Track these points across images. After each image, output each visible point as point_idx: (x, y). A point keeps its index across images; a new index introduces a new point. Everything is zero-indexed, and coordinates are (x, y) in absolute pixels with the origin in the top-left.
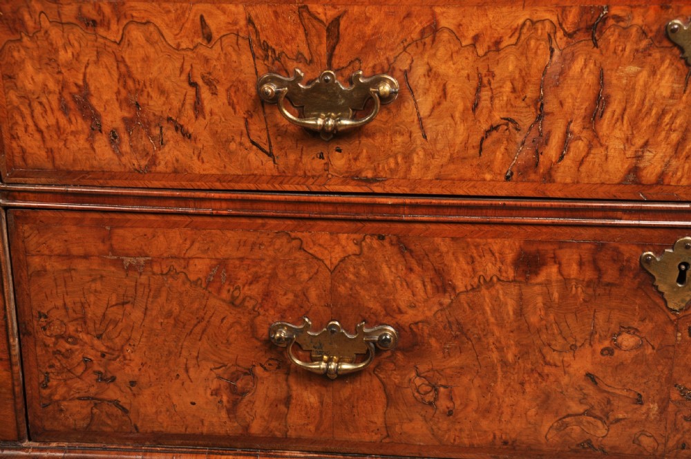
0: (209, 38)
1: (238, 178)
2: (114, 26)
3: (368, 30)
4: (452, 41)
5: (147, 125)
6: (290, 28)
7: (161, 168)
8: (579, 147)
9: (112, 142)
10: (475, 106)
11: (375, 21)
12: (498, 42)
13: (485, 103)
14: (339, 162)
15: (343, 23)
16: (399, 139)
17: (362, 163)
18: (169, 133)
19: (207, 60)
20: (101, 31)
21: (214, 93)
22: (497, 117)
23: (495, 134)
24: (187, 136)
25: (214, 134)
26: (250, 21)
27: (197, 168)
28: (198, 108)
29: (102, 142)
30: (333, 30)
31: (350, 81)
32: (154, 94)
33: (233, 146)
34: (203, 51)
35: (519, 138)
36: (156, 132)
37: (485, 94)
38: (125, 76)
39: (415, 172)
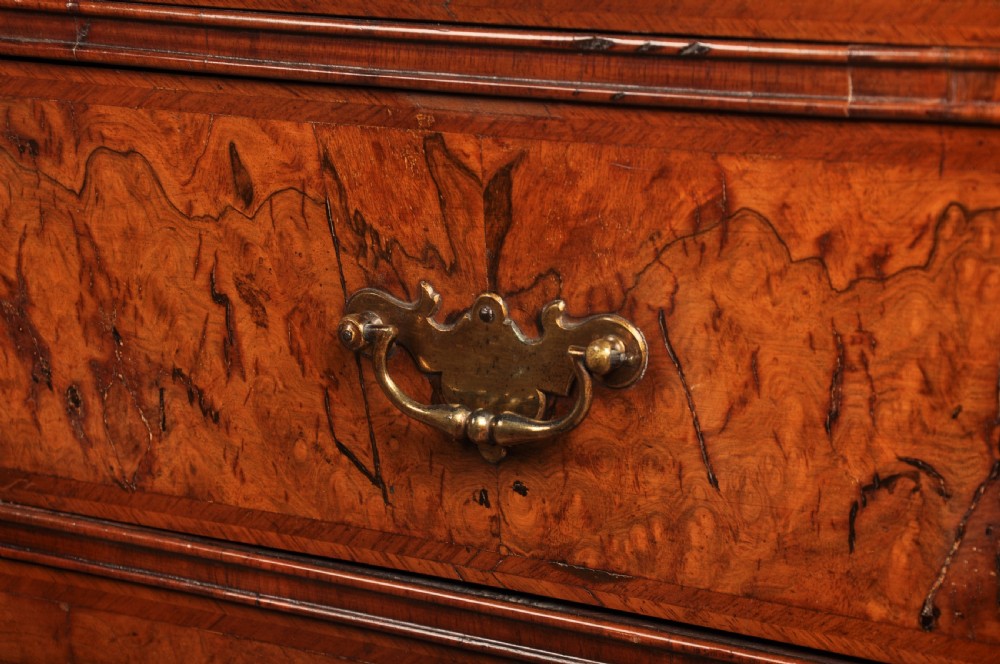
0: (247, 195)
1: (312, 528)
2: (69, 157)
3: (575, 203)
4: (766, 245)
5: (136, 382)
6: (407, 185)
7: (162, 483)
9: (71, 413)
10: (832, 419)
11: (587, 183)
12: (879, 259)
13: (855, 411)
14: (522, 517)
15: (518, 183)
16: (654, 480)
17: (572, 529)
18: (178, 406)
19: (245, 247)
20: (47, 165)
21: (262, 324)
22: (889, 454)
23: (885, 500)
24: (211, 415)
25: (263, 417)
26: (326, 163)
27: (234, 493)
28: (230, 348)
29: (52, 409)
30: (498, 194)
31: (538, 322)
32: (147, 314)
33: (302, 450)
34: (238, 223)
35: (950, 518)
36: (153, 399)
37: (855, 391)
38: (93, 268)
39: (695, 570)
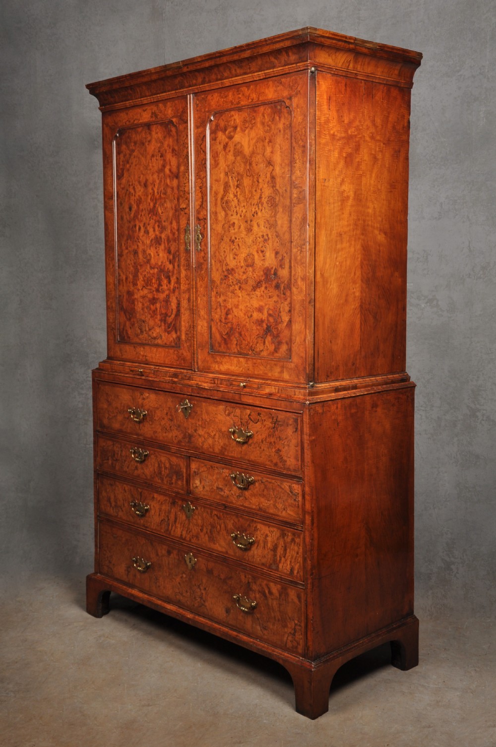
8: (174, 527)
28: (124, 505)
